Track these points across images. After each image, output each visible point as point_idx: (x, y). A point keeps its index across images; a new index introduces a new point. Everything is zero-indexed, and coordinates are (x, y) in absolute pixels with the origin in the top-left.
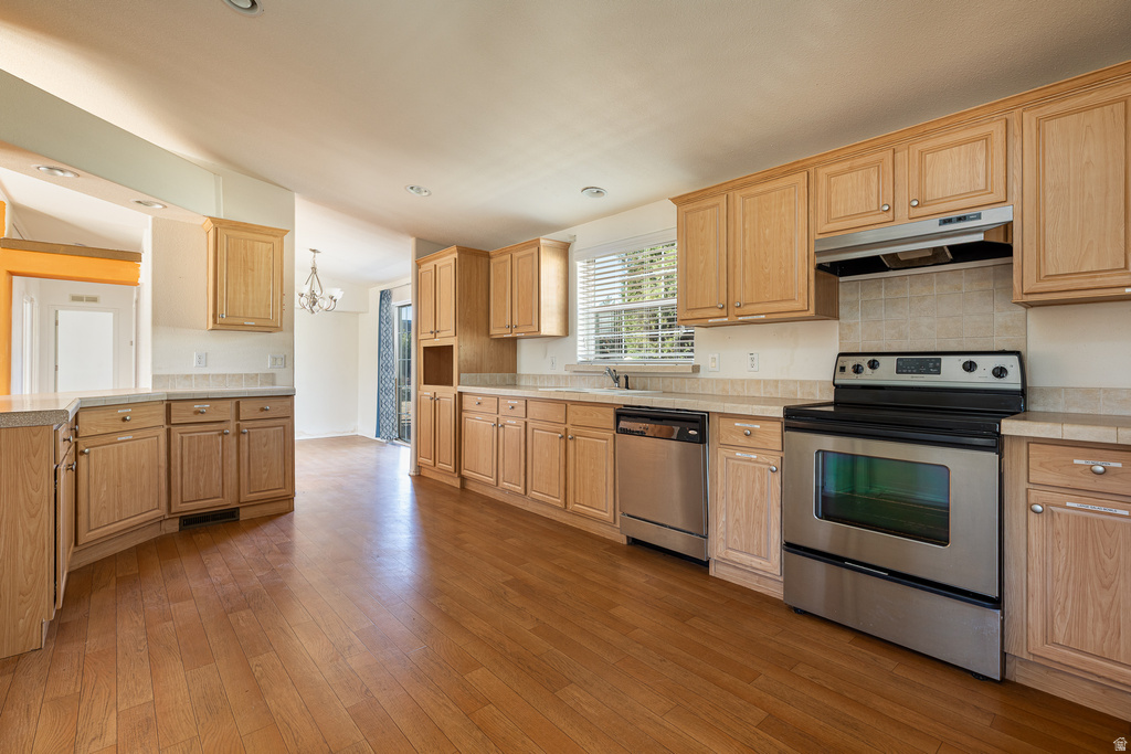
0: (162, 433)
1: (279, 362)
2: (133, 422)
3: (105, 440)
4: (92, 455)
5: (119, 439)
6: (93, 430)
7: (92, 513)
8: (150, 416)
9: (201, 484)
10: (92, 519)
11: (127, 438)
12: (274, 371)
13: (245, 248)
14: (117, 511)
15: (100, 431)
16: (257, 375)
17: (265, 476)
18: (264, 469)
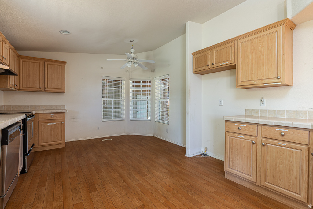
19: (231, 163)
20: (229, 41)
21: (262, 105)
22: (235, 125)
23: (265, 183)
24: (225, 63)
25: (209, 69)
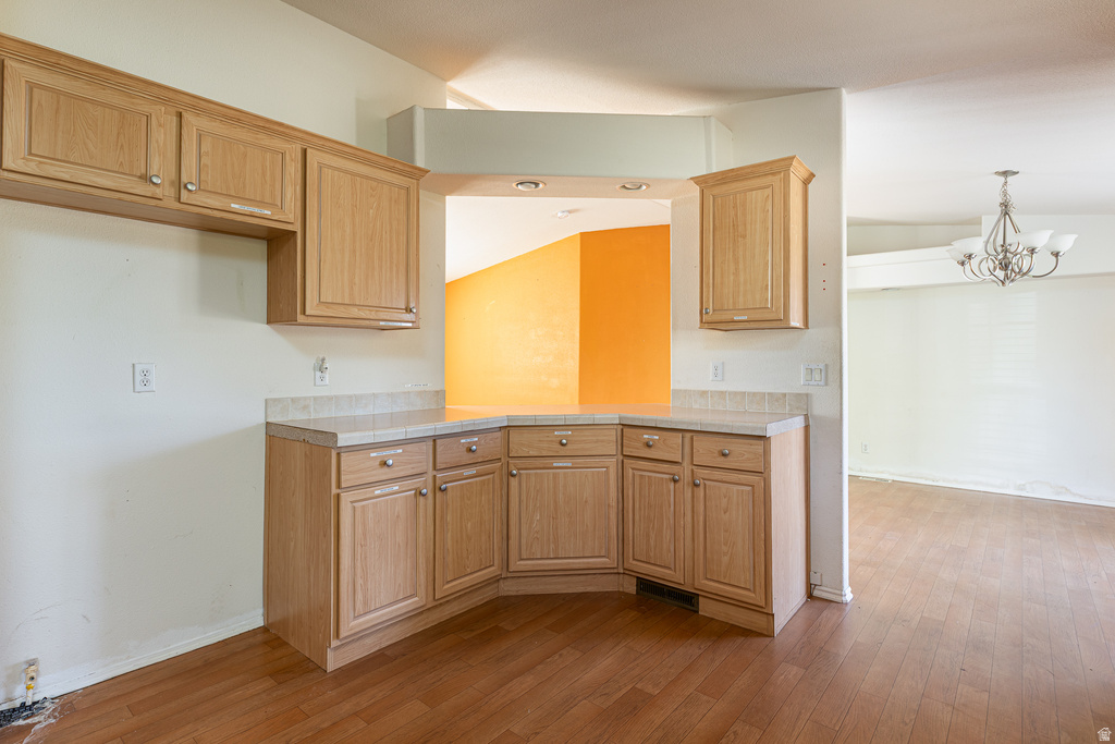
0: (612, 463)
1: (817, 377)
2: (568, 447)
3: (539, 462)
4: (524, 478)
5: (555, 465)
6: (525, 451)
7: (524, 541)
8: (597, 442)
9: (652, 542)
10: (523, 548)
11: (565, 465)
12: (809, 390)
13: (735, 207)
14: (552, 546)
15: (532, 453)
16: (785, 395)
17: (725, 559)
18: (724, 548)
19: (360, 596)
20: (276, 128)
21: (318, 382)
22: (372, 455)
23: (446, 587)
24: (256, 210)
25: (153, 202)
